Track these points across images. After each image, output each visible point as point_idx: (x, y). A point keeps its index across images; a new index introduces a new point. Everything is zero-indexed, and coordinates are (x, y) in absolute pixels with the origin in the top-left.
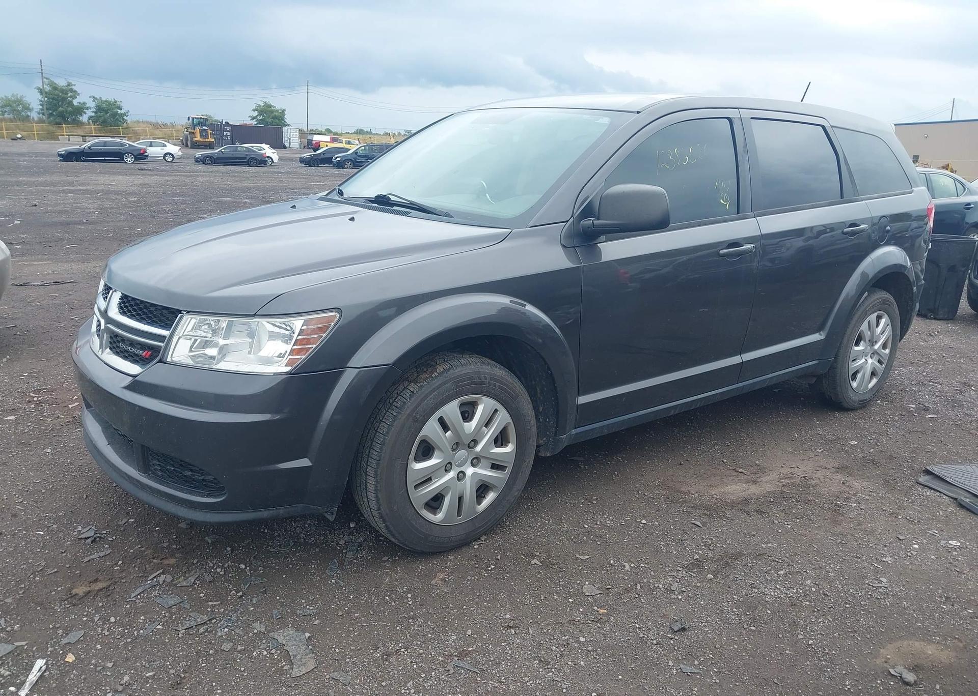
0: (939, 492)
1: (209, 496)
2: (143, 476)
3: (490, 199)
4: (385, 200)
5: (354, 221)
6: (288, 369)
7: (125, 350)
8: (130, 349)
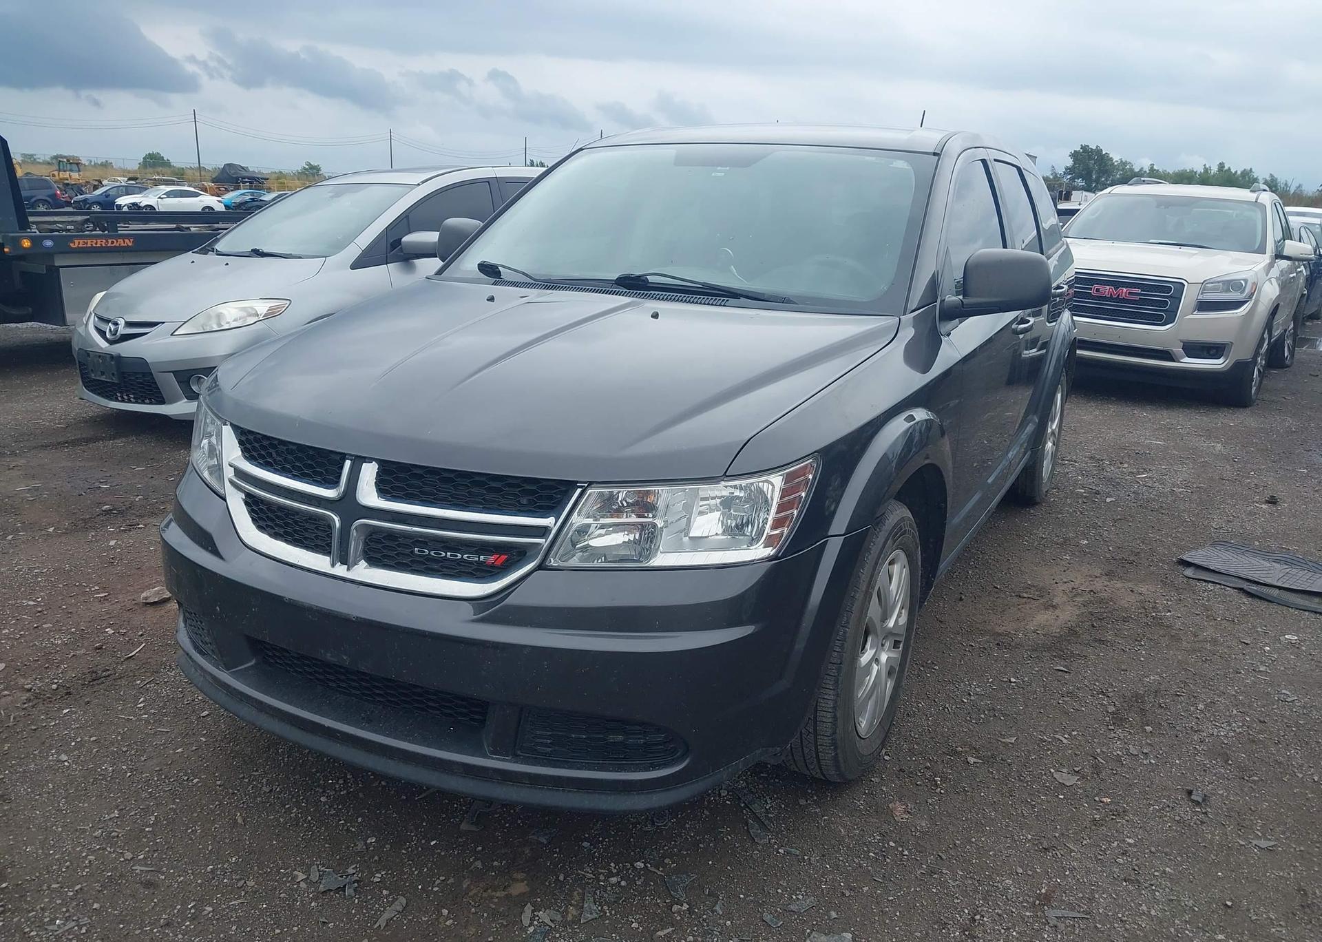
0: (1220, 584)
1: (654, 767)
2: (507, 761)
3: (736, 274)
4: (640, 283)
5: (657, 318)
6: (770, 551)
7: (429, 559)
8: (451, 555)
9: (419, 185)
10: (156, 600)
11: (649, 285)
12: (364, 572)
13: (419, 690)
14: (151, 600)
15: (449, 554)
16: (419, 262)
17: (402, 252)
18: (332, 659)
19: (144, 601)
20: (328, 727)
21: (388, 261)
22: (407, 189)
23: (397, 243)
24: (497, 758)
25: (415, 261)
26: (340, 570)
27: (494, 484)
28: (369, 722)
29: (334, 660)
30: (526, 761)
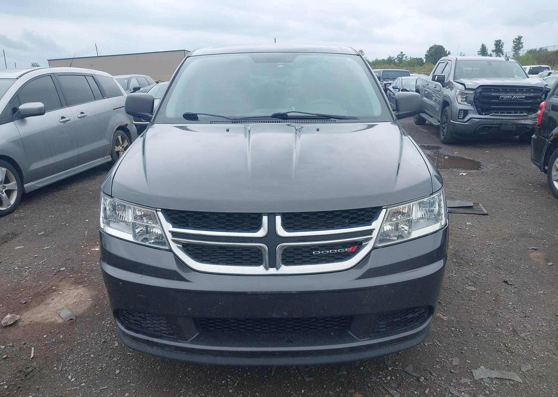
7: (321, 255)
8: (332, 251)
9: (17, 79)
10: (12, 322)
11: (288, 117)
12: (285, 269)
13: (314, 320)
14: (9, 323)
15: (330, 251)
16: (29, 119)
17: (20, 114)
18: (277, 316)
19: (5, 325)
20: (271, 351)
21: (14, 119)
22: (12, 81)
23: (15, 110)
24: (363, 340)
25: (25, 118)
26: (272, 271)
27: (345, 215)
28: (290, 342)
29: (278, 316)
30: (376, 338)
